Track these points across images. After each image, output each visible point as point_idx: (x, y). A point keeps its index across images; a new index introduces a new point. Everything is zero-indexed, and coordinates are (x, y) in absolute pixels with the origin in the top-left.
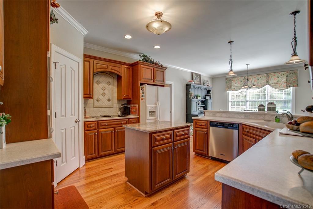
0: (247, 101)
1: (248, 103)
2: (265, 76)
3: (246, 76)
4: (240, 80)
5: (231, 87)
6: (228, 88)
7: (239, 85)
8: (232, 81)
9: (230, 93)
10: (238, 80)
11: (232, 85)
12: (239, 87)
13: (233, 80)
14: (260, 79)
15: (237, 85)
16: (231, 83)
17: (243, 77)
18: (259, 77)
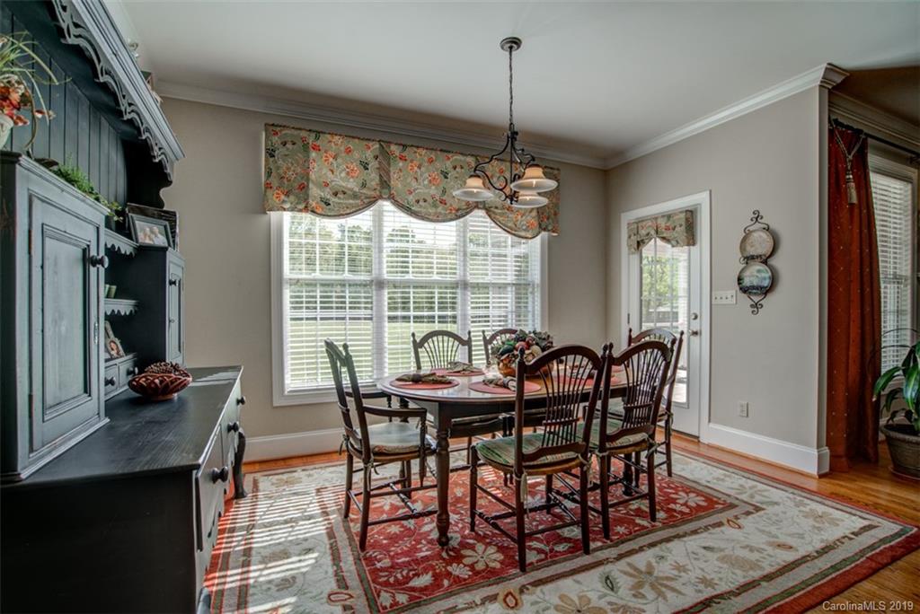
0: (380, 284)
1: (386, 293)
2: (469, 164)
3: (390, 142)
4: (356, 155)
5: (303, 188)
6: (287, 194)
7: (352, 185)
8: (313, 154)
9: (290, 224)
10: (348, 151)
11: (313, 176)
12: (355, 196)
13: (316, 148)
14: (452, 174)
15: (341, 180)
16: (307, 160)
17: (378, 146)
18: (449, 164)
